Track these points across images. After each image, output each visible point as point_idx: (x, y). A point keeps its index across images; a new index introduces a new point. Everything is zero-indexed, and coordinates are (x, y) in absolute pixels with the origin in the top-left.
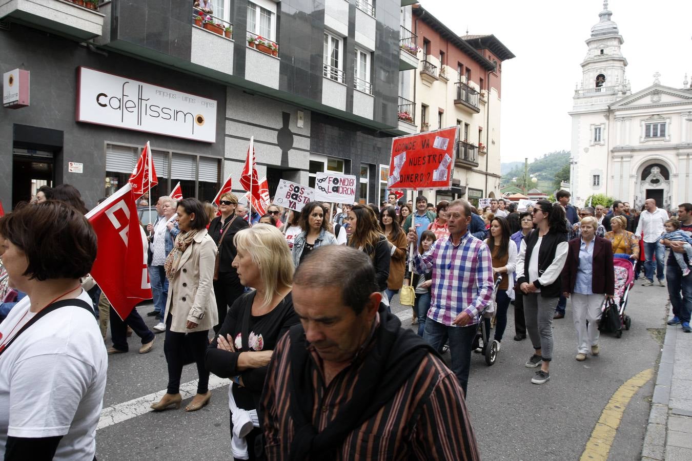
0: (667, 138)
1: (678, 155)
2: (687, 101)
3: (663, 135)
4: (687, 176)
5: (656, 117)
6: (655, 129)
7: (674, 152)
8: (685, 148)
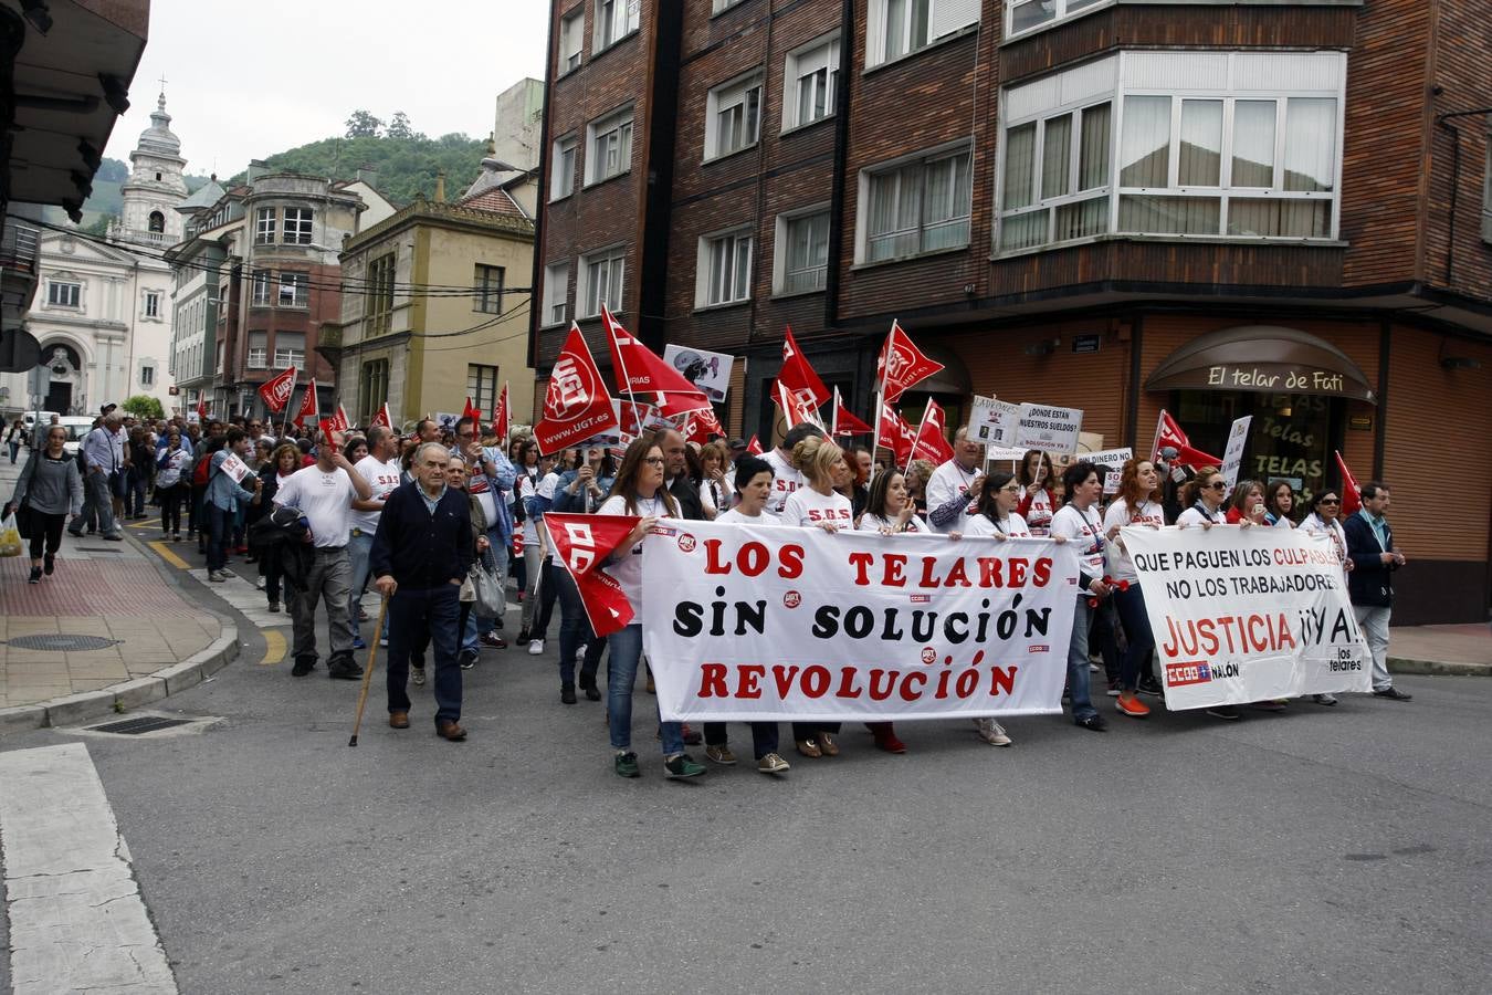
0: (82, 309)
1: (96, 336)
2: (112, 261)
3: (75, 302)
4: (108, 368)
5: (66, 275)
6: (65, 292)
7: (91, 331)
8: (107, 328)
